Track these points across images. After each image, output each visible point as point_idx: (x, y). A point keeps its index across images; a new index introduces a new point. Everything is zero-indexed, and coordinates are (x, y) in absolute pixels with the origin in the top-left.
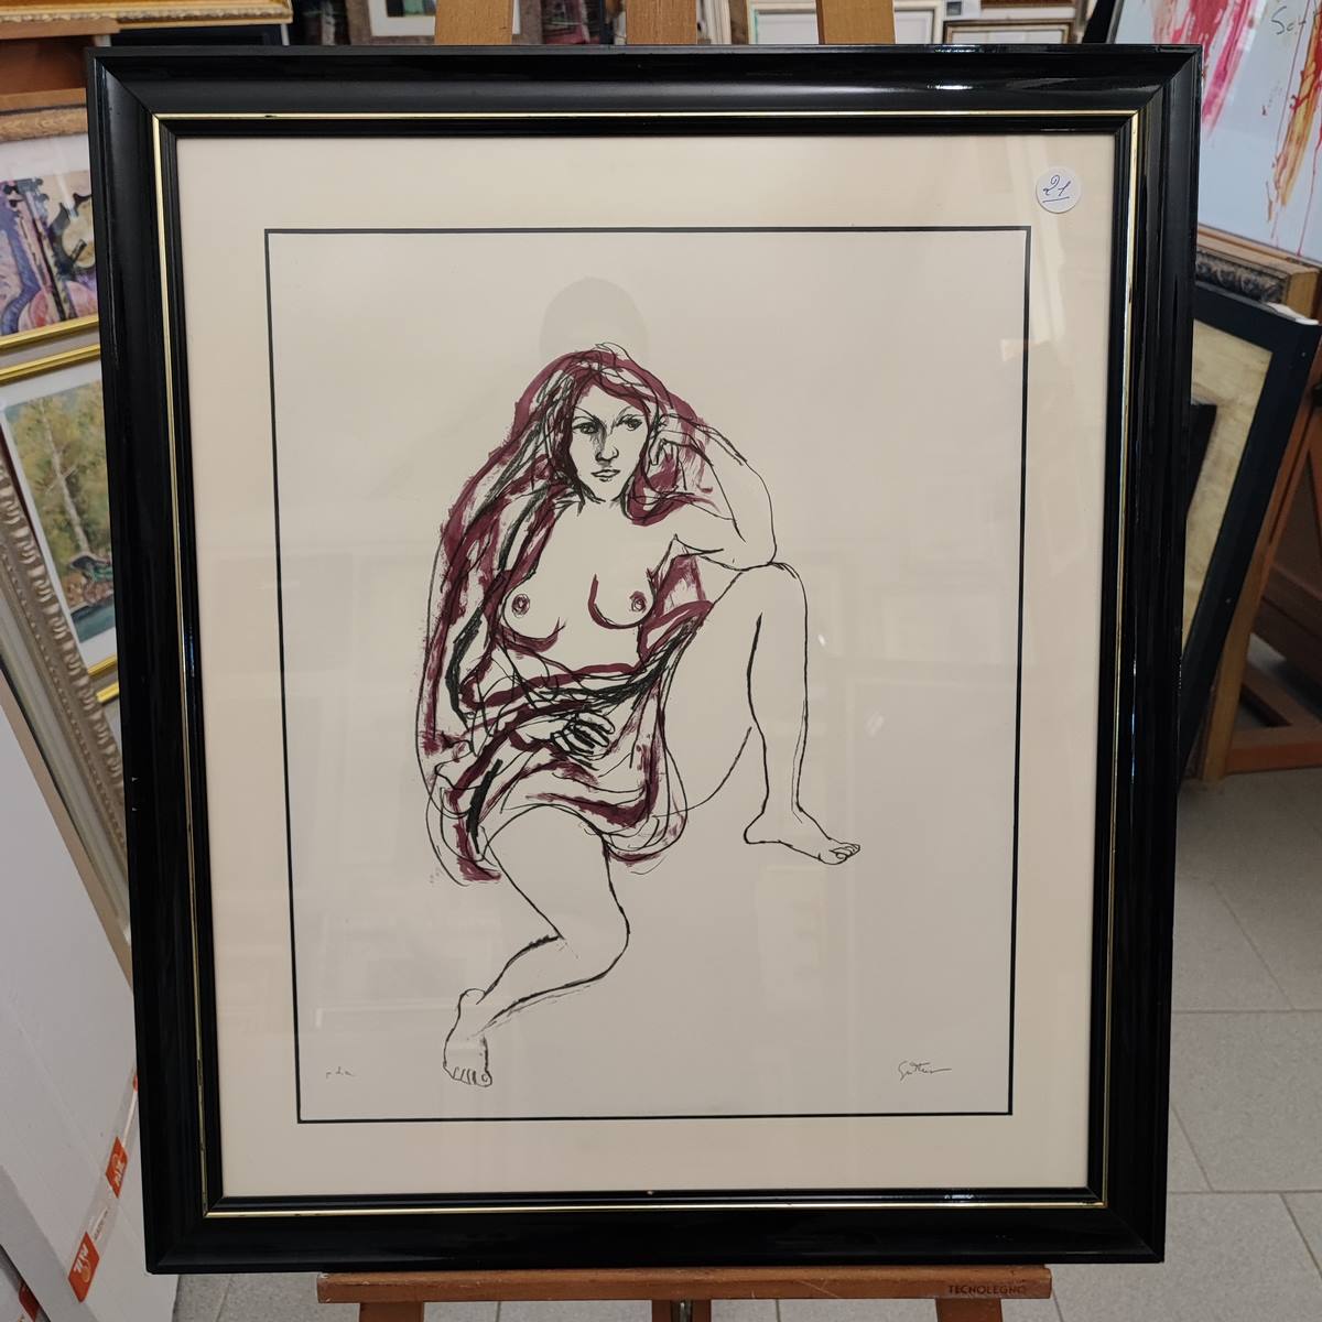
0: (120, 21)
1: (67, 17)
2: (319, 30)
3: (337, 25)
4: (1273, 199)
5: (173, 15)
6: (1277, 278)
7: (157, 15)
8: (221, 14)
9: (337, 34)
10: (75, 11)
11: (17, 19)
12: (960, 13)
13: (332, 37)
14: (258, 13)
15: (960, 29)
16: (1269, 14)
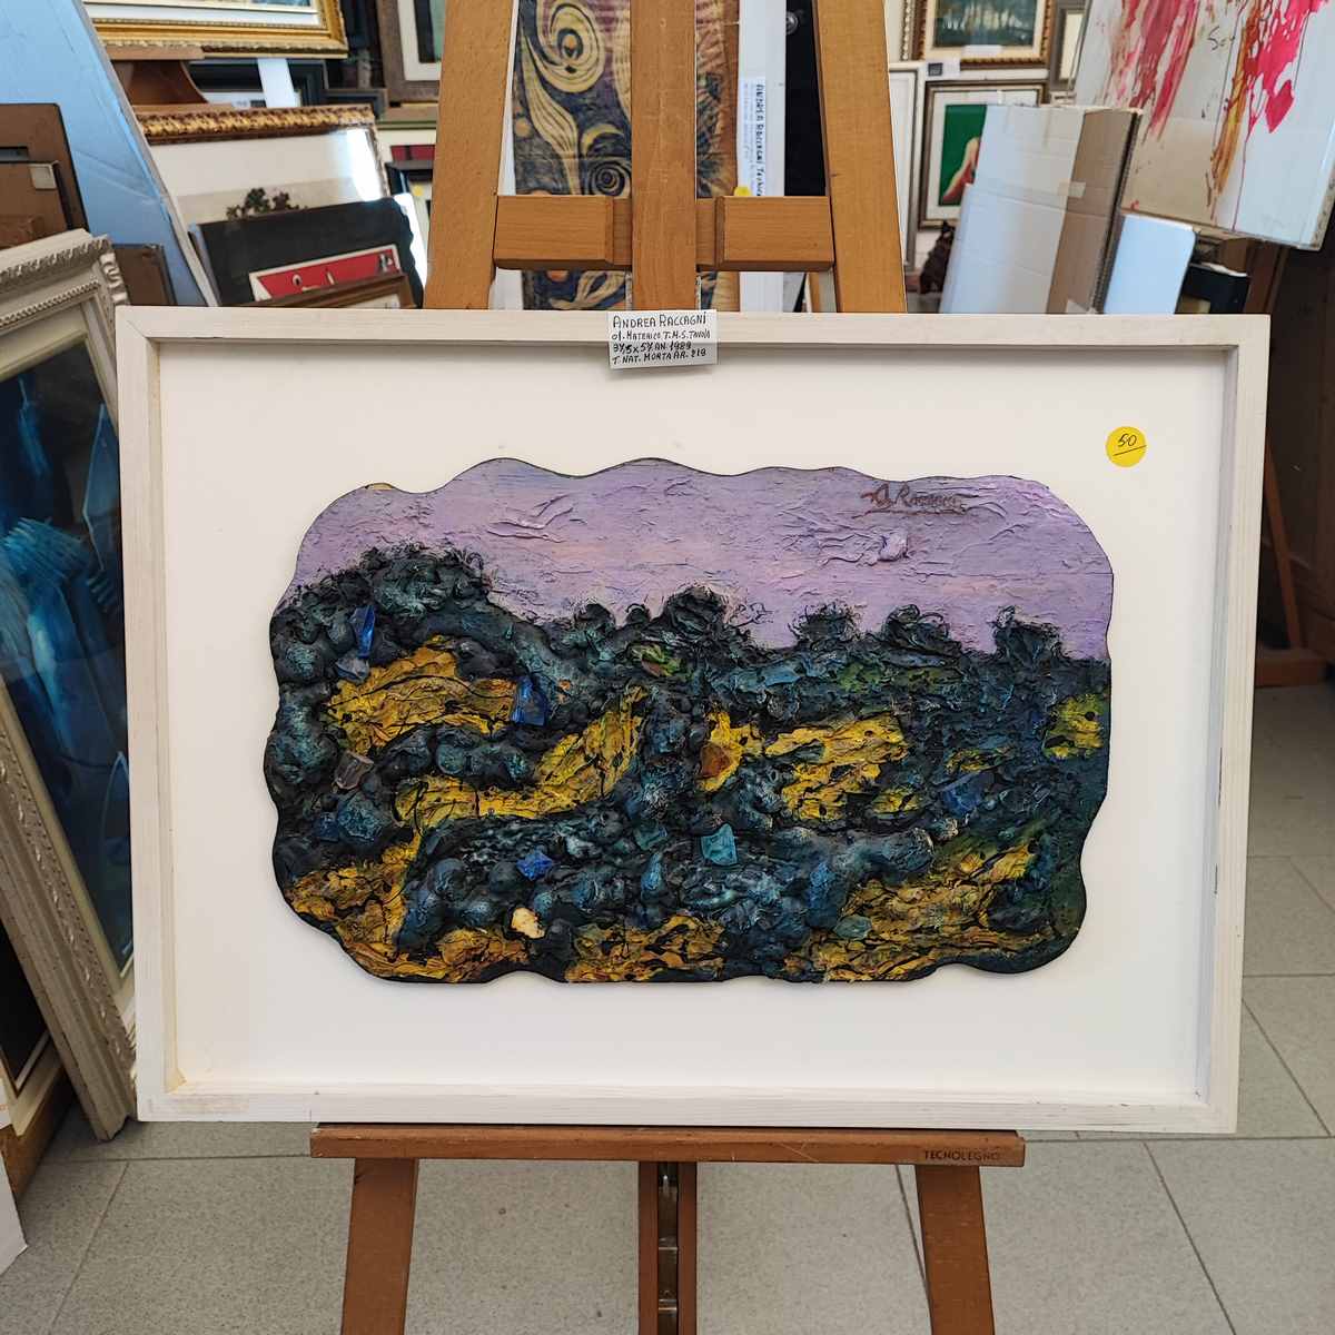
0: (204, 49)
2: (357, 74)
3: (373, 70)
4: (1212, 186)
5: (248, 46)
6: (1213, 244)
7: (234, 45)
8: (288, 47)
9: (371, 78)
10: (165, 39)
12: (940, 73)
13: (368, 81)
14: (319, 48)
15: (941, 89)
16: (1206, 34)
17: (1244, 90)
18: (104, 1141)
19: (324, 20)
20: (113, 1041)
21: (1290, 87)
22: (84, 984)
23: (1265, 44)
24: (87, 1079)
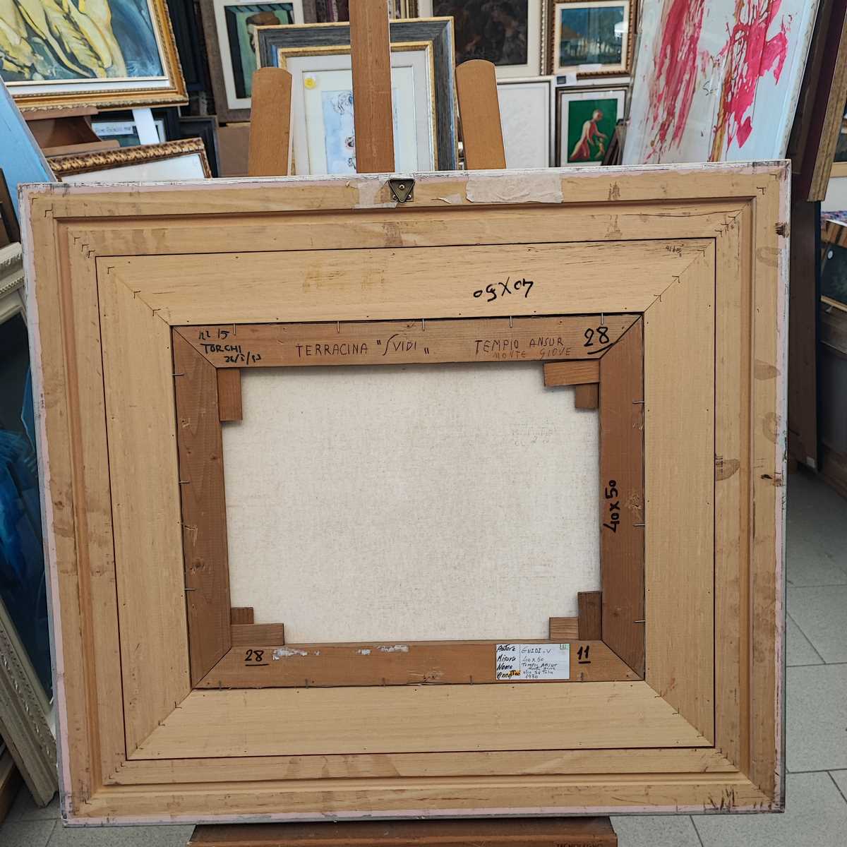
0: (98, 108)
1: (71, 107)
2: (198, 107)
3: (208, 104)
5: (126, 103)
7: (117, 103)
8: (151, 102)
9: (208, 109)
10: (73, 103)
11: (45, 109)
12: (565, 83)
13: (205, 110)
14: (170, 100)
15: (565, 92)
16: (701, 87)
17: (725, 121)
18: (42, 807)
19: (173, 83)
20: (45, 746)
21: (750, 121)
22: (26, 714)
23: (735, 93)
24: (30, 770)
